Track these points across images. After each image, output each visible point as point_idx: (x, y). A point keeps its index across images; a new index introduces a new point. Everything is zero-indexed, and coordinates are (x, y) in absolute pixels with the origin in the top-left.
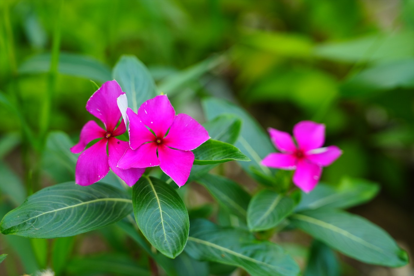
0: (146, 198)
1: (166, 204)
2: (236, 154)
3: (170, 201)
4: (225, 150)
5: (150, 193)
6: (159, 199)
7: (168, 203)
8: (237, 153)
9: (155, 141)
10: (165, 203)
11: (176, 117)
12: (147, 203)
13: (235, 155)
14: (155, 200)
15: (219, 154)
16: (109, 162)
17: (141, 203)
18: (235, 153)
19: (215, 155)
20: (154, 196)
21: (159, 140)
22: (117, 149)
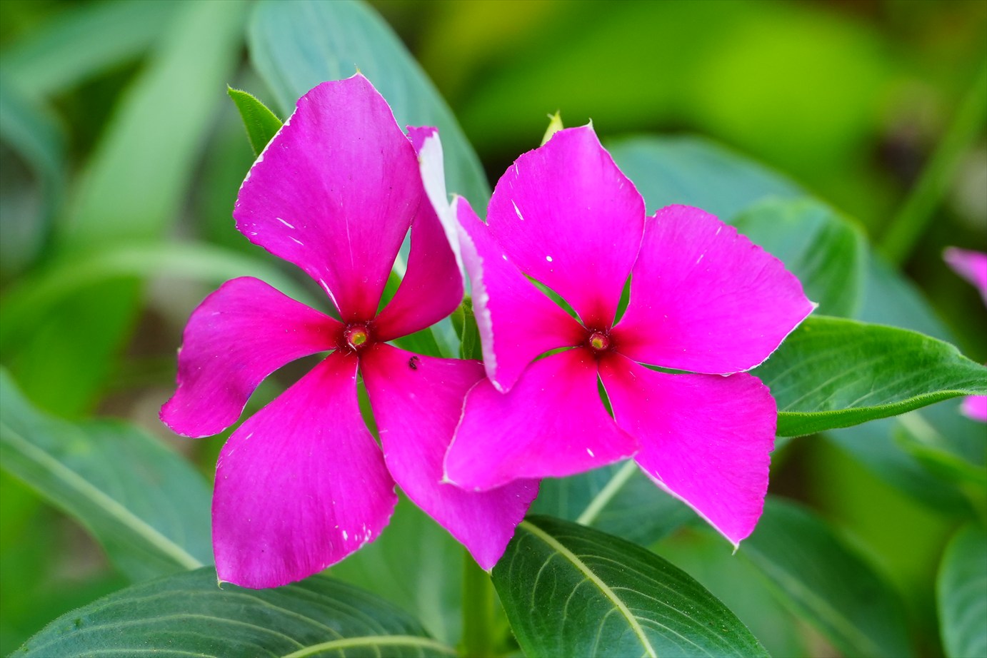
0: (571, 616)
1: (671, 635)
2: (945, 369)
3: (681, 618)
4: (880, 359)
5: (580, 588)
6: (634, 613)
7: (680, 630)
8: (948, 364)
9: (582, 341)
10: (665, 631)
11: (653, 221)
12: (587, 637)
13: (942, 378)
14: (617, 622)
15: (853, 376)
16: (389, 464)
17: (559, 638)
18: (938, 366)
19: (837, 383)
20: (606, 604)
21: (599, 336)
22: (412, 396)
